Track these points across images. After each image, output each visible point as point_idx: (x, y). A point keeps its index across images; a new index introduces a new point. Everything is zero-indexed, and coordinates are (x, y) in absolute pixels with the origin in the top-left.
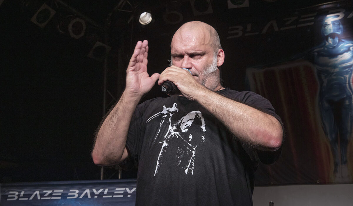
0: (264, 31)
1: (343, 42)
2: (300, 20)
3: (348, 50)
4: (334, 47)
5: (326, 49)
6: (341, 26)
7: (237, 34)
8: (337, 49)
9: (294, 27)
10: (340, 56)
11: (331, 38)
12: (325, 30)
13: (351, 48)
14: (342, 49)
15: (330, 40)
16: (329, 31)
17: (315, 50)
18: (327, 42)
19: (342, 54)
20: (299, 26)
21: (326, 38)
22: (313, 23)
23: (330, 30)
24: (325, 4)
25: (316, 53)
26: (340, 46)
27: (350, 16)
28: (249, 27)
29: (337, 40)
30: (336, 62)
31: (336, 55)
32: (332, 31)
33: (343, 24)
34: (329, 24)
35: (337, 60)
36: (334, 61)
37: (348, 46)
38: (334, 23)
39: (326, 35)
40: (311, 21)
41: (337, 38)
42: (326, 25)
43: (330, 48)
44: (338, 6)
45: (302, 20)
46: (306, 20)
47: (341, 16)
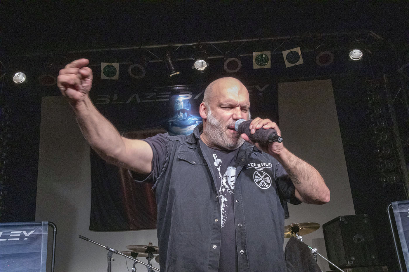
0: (128, 102)
1: (191, 116)
2: (158, 96)
3: (195, 123)
4: (184, 120)
5: (178, 120)
6: (190, 105)
7: (105, 101)
8: (186, 121)
9: (154, 101)
10: (188, 127)
11: (182, 113)
12: (177, 106)
13: (197, 122)
14: (190, 121)
15: (181, 114)
16: (180, 107)
17: (169, 121)
18: (179, 116)
19: (190, 125)
20: (157, 100)
21: (179, 112)
22: (168, 100)
23: (182, 106)
24: (177, 86)
25: (170, 124)
26: (188, 120)
27: (197, 97)
28: (115, 97)
29: (186, 114)
30: (186, 132)
31: (185, 126)
32: (183, 108)
33: (191, 103)
34: (181, 102)
35: (186, 130)
36: (184, 131)
37: (195, 120)
38: (184, 101)
39: (178, 110)
40: (167, 98)
41: (186, 113)
42: (178, 102)
43: (181, 120)
44: (188, 89)
45: (159, 96)
46: (163, 96)
47: (190, 97)
